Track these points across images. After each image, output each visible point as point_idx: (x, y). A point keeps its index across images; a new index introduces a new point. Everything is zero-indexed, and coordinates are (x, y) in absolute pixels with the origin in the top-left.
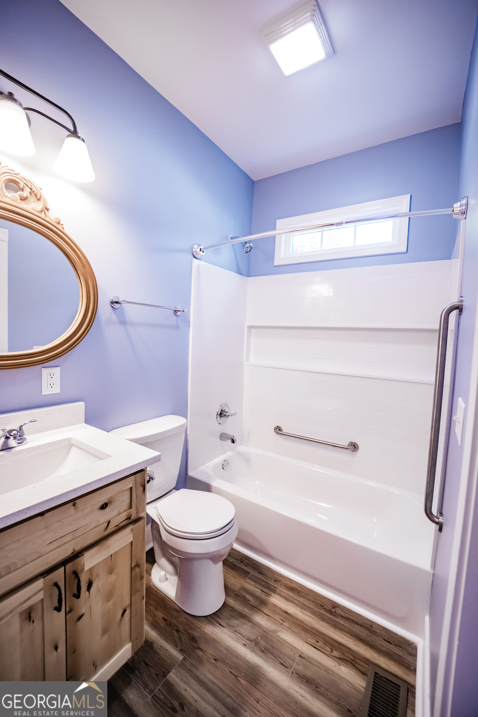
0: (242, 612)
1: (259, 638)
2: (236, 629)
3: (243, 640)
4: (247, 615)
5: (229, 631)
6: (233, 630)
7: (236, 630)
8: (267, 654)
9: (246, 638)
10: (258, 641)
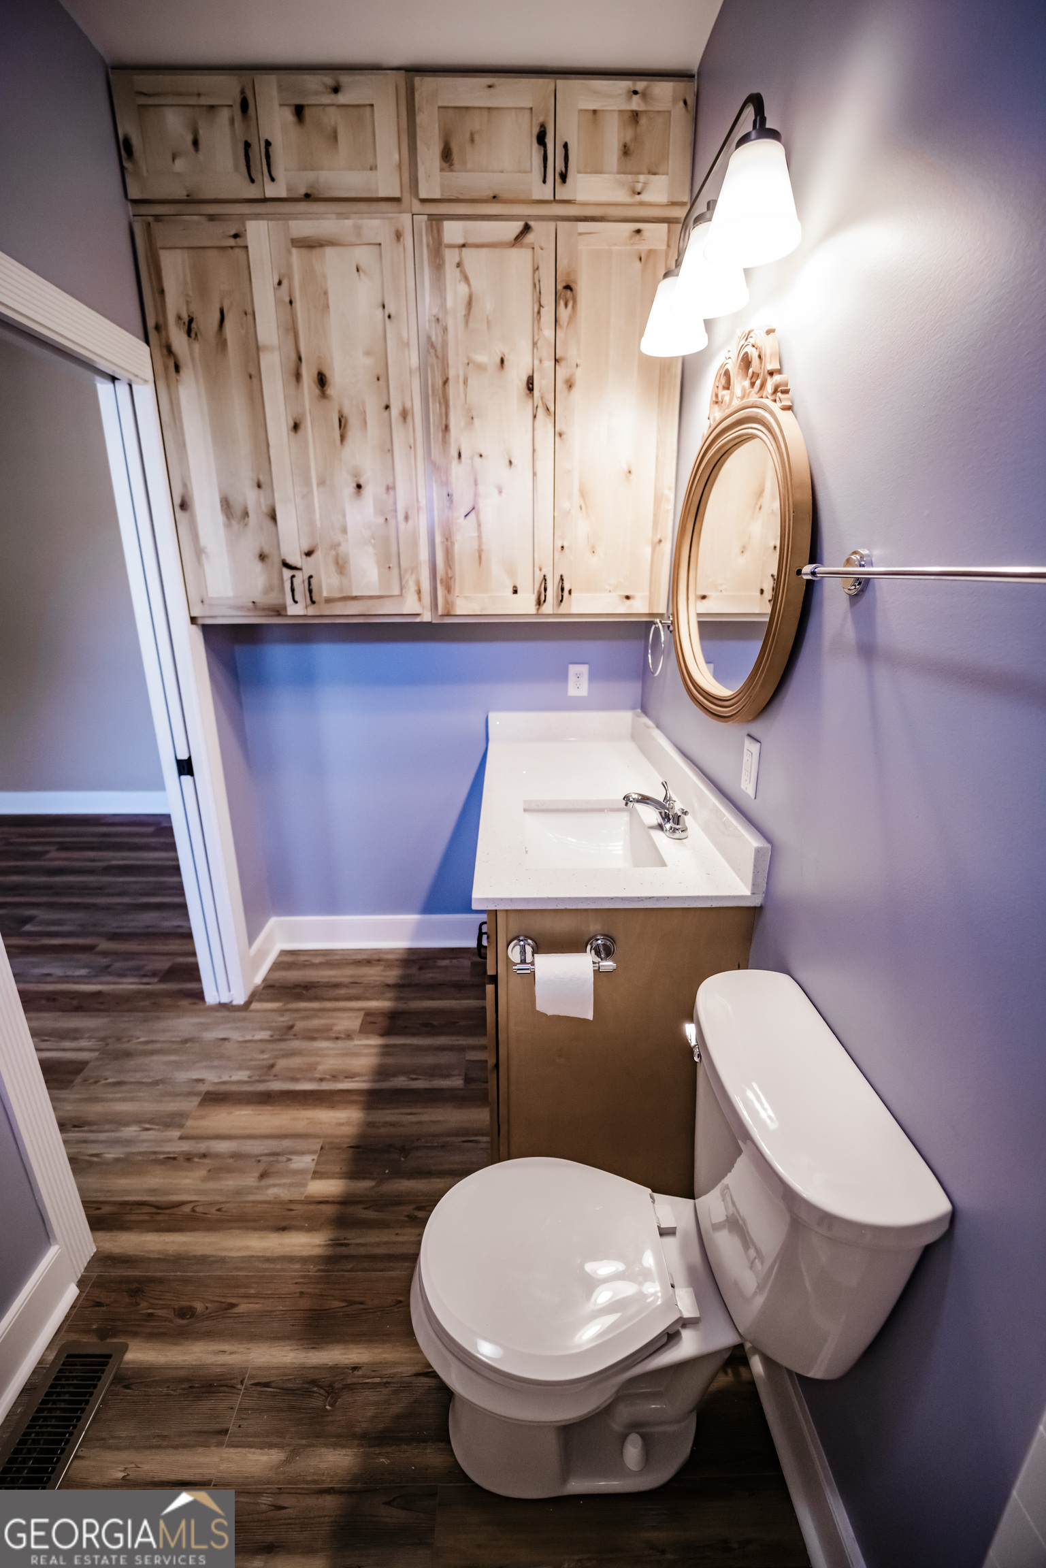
0: (394, 1447)
1: (328, 1407)
2: (388, 1389)
3: (364, 1376)
4: (377, 1450)
5: (401, 1373)
6: (394, 1383)
7: (387, 1387)
8: (303, 1383)
9: (358, 1386)
10: (329, 1399)
